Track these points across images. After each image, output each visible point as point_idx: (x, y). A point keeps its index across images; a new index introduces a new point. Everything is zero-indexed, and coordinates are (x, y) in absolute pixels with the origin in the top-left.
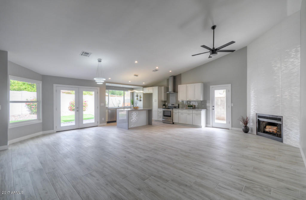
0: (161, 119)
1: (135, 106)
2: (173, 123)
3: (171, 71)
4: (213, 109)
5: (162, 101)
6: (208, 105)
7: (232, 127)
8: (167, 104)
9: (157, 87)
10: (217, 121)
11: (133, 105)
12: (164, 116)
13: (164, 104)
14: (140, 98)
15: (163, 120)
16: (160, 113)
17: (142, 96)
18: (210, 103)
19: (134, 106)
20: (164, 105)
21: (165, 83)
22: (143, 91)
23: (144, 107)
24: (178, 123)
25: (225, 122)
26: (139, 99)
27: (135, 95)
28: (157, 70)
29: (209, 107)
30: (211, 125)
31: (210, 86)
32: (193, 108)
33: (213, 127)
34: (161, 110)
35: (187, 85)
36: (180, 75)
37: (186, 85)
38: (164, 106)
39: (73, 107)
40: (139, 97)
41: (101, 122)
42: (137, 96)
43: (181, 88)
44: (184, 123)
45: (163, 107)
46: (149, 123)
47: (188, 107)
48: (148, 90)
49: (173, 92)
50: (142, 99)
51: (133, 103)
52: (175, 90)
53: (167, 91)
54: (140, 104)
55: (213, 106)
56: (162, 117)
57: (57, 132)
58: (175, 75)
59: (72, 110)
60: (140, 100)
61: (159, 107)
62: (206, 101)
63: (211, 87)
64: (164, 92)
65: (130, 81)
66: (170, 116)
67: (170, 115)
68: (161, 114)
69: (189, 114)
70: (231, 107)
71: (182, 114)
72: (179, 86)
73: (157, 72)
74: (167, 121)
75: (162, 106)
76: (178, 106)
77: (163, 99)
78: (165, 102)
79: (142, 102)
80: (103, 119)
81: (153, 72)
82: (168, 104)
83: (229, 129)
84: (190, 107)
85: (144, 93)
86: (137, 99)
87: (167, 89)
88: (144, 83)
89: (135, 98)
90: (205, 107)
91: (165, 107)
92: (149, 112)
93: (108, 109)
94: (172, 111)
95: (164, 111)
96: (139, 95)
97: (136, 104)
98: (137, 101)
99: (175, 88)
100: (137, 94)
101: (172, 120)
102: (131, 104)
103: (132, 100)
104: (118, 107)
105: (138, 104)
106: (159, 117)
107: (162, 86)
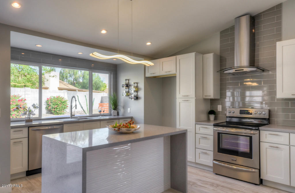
0: (208, 160)
1: (121, 115)
2: (262, 183)
5: (205, 100)
8: (219, 108)
9: (191, 56)
11: (116, 112)
12: (221, 150)
14: (137, 91)
15: (214, 164)
16: (206, 138)
17: (142, 85)
19: (118, 114)
20: (212, 112)
21: (216, 44)
26: (133, 94)
27: (122, 81)
34: (209, 130)
36: (275, 10)
38: (212, 117)
40: (132, 90)
42: (128, 86)
45: (210, 120)
48: (162, 67)
50: (141, 94)
51: (115, 104)
56: (211, 153)
60: (137, 98)
64: (214, 72)
66: (248, 155)
68: (209, 144)
72: (280, 45)
75: (204, 117)
77: (211, 92)
78: (213, 101)
79: (141, 103)
85: (148, 76)
86: (128, 94)
87: (221, 62)
89: (123, 91)
91: (216, 119)
93: (29, 127)
94: (258, 135)
95: (219, 134)
96: (132, 82)
97: (124, 107)
98: (127, 98)
99: (254, 55)
100: (126, 80)
101: (257, 171)
102: (110, 107)
103: (114, 97)
104: (71, 118)
105: (129, 109)
106: (198, 151)
107: (208, 52)
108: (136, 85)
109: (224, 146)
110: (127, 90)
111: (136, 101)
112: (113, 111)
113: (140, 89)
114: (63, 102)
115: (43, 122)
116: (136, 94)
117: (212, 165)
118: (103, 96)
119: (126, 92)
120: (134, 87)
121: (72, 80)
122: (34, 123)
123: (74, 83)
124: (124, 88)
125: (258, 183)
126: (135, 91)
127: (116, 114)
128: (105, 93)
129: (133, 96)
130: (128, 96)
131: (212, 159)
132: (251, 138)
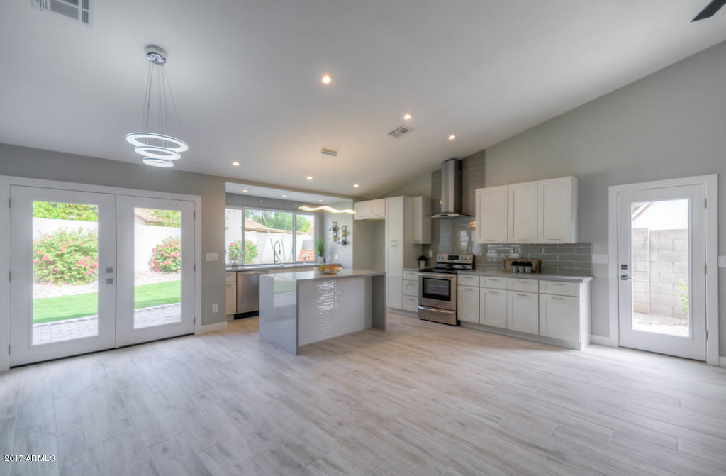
0: (414, 306)
1: (328, 262)
2: (458, 323)
3: (452, 137)
4: (624, 277)
5: (416, 245)
6: (596, 259)
7: (720, 355)
8: (431, 254)
9: (399, 200)
10: (641, 325)
11: (322, 258)
12: (425, 295)
13: (421, 255)
14: (345, 236)
15: (419, 309)
16: (412, 284)
17: (350, 229)
18: (606, 252)
19: (325, 261)
20: (422, 258)
21: (427, 186)
22: (354, 210)
23: (356, 265)
24: (479, 325)
25: (682, 331)
26: (341, 238)
27: (329, 224)
28: (404, 131)
29: (606, 267)
30: (613, 338)
31: (610, 188)
32: (533, 272)
33: (621, 347)
34: (416, 276)
35: (512, 187)
36: (480, 155)
37: (506, 186)
38: (423, 263)
39: (161, 260)
40: (340, 233)
41: (208, 318)
42: (335, 229)
43: (485, 199)
44: (504, 326)
45: (419, 266)
46: (376, 321)
47: (514, 268)
48: (371, 210)
49: (455, 212)
50: (350, 239)
51: (321, 251)
52: (463, 209)
53: (433, 214)
54: (344, 255)
55: (624, 267)
56: (417, 299)
57: (12, 368)
58: (460, 155)
59: (160, 270)
60: (345, 243)
61: (406, 266)
62: (589, 245)
63: (613, 190)
64: (424, 216)
65: (310, 178)
66: (448, 298)
67: (447, 294)
68: (415, 290)
69: (523, 294)
70: (719, 270)
71: (493, 292)
72: (479, 192)
73: (405, 138)
74: (436, 313)
75: (415, 262)
76: (471, 262)
77: (420, 238)
78: (425, 247)
79: (349, 248)
80: (215, 308)
81: (392, 138)
82: (435, 255)
83: (703, 362)
84: (521, 268)
85: (357, 218)
86: (336, 238)
87: (432, 205)
88: (356, 186)
89: (330, 235)
90: (585, 269)
91: (426, 265)
92: (376, 284)
93: (237, 272)
94: (455, 279)
95: (424, 279)
96: (340, 226)
97: (331, 253)
98: (335, 243)
99: (462, 200)
100: (334, 223)
101: (454, 313)
102: (315, 253)
103: (321, 242)
104: (275, 264)
105: (337, 256)
106: (406, 297)
107: (418, 195)
108: (344, 228)
109: (429, 291)
110: (335, 234)
111: (344, 246)
112: (319, 257)
113: (349, 233)
114: (252, 249)
115: (246, 268)
116: (344, 238)
117: (417, 311)
118: (305, 239)
119: (333, 236)
120: (343, 231)
121: (261, 215)
122: (240, 268)
123: (263, 220)
124: (332, 232)
125: (455, 324)
126: (343, 236)
127: (323, 261)
128: (307, 235)
129: (341, 240)
130: (336, 240)
131: (417, 304)
132: (450, 281)
